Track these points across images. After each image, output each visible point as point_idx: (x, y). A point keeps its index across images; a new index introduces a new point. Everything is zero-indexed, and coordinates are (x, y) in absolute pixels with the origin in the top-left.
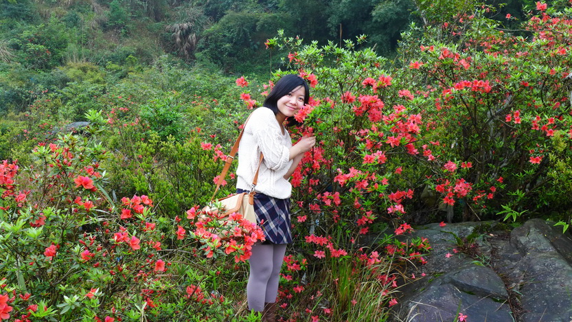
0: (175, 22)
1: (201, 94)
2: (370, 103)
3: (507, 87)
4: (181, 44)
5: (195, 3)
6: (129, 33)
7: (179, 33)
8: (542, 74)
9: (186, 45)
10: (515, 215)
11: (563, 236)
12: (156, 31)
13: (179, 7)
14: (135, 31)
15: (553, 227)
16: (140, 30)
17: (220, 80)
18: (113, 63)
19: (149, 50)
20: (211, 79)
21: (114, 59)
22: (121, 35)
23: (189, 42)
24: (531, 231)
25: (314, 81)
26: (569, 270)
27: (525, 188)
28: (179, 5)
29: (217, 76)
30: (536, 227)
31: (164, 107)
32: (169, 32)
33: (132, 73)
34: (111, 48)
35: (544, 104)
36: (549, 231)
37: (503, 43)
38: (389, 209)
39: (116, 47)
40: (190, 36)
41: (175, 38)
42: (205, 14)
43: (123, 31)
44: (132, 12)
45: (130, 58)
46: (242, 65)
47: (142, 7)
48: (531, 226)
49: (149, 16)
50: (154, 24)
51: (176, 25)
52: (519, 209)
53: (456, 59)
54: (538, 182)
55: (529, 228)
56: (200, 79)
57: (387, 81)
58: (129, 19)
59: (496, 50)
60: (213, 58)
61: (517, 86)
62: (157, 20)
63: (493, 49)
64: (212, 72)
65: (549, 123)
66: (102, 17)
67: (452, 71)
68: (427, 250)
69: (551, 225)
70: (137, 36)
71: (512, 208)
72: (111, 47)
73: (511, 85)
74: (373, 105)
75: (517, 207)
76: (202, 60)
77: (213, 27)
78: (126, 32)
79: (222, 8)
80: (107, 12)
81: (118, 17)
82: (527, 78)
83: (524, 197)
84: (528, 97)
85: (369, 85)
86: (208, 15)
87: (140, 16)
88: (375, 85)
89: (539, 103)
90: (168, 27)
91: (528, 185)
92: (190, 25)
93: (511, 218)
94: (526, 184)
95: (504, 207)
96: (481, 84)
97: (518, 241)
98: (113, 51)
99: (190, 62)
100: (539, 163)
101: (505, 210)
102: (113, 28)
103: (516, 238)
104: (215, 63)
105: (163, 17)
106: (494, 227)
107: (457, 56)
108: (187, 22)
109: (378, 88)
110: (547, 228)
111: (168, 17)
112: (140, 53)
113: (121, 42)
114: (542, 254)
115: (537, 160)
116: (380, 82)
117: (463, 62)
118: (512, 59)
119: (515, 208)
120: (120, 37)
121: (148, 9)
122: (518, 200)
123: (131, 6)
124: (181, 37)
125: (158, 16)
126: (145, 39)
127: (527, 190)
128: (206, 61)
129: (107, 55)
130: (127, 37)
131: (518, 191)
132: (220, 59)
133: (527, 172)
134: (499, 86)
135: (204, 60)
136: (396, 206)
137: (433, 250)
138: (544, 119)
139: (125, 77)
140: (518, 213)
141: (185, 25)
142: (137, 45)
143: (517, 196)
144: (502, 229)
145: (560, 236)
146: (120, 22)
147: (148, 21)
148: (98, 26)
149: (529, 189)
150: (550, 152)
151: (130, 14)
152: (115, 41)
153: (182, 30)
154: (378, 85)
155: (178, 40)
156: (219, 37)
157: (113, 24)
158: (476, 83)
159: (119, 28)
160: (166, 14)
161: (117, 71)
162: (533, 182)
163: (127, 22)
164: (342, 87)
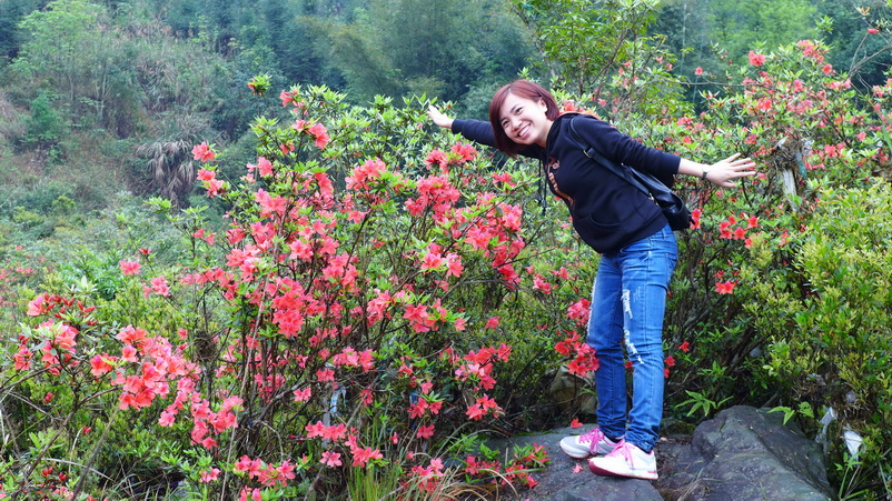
0: (154, 139)
2: (433, 188)
4: (165, 180)
5: (195, 107)
6: (65, 157)
7: (161, 159)
9: (175, 182)
10: (709, 405)
11: (782, 428)
12: (118, 154)
13: (164, 113)
14: (77, 153)
16: (86, 153)
18: (28, 209)
19: (101, 189)
21: (31, 204)
22: (48, 160)
23: (179, 177)
24: (728, 422)
25: (321, 137)
26: (780, 475)
27: (730, 363)
28: (165, 109)
30: (737, 416)
31: (104, 267)
32: (143, 158)
33: (63, 229)
34: (28, 183)
36: (758, 421)
39: (37, 181)
40: (182, 166)
41: (152, 169)
42: (213, 127)
43: (53, 152)
44: (74, 120)
45: (62, 201)
47: (93, 109)
48: (729, 416)
49: (106, 126)
50: (115, 142)
51: (157, 145)
52: (718, 397)
55: (726, 418)
57: (464, 153)
58: (68, 131)
62: (122, 135)
65: (750, 226)
66: (14, 126)
68: (541, 464)
70: (79, 162)
72: (26, 182)
74: (438, 193)
77: (226, 150)
78: (58, 155)
79: (245, 117)
80: (26, 116)
81: (45, 127)
83: (726, 376)
85: (436, 163)
86: (218, 129)
87: (88, 128)
90: (141, 148)
91: (736, 358)
92: (184, 146)
95: (690, 393)
97: (704, 441)
98: (30, 189)
101: (693, 398)
102: (32, 146)
103: (702, 436)
105: (133, 129)
106: (670, 427)
108: (178, 140)
109: (448, 166)
110: (757, 418)
111: (142, 131)
112: (83, 194)
113: (48, 172)
114: (740, 455)
115: (728, 287)
116: (452, 154)
119: (711, 396)
120: (46, 164)
121: (105, 114)
122: (715, 379)
123: (73, 107)
124: (164, 168)
125: (123, 128)
126: (95, 168)
129: (17, 196)
130: (61, 163)
133: (730, 330)
136: (471, 366)
137: (552, 465)
139: (48, 235)
140: (714, 403)
141: (175, 146)
142: (79, 178)
145: (777, 428)
146: (48, 135)
147: (104, 136)
148: (7, 142)
151: (69, 123)
152: (36, 170)
153: (168, 154)
154: (449, 159)
155: (159, 172)
156: (237, 169)
157: (34, 140)
159: (46, 146)
160: (139, 124)
161: (34, 224)
163: (62, 136)
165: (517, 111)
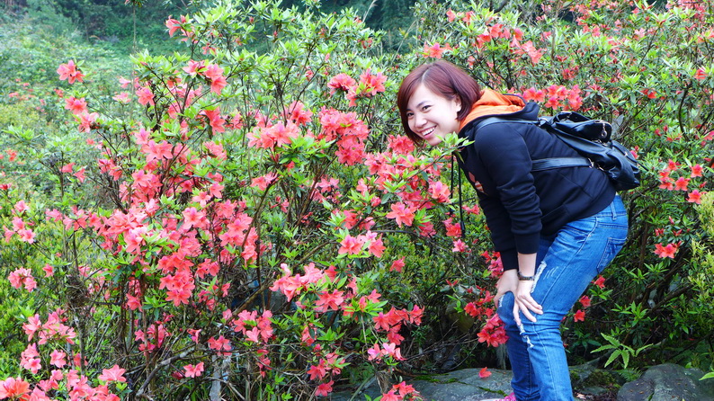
1: (30, 78)
2: (340, 128)
3: (614, 101)
8: (681, 77)
10: (627, 353)
15: (698, 383)
17: (72, 51)
20: (53, 48)
24: (656, 390)
25: (217, 81)
27: (648, 298)
29: (67, 43)
30: (666, 382)
35: (684, 135)
36: (691, 392)
37: (613, 7)
38: (371, 351)
46: (121, 21)
48: (657, 381)
52: (635, 341)
53: (515, 41)
54: (673, 287)
55: (653, 384)
56: (32, 47)
57: (375, 85)
59: (597, 22)
60: (63, 6)
61: (633, 100)
63: (593, 19)
64: (58, 32)
65: (693, 175)
67: (507, 65)
69: (695, 377)
71: (621, 338)
73: (621, 96)
74: (346, 132)
75: (631, 337)
76: (39, 9)
82: (653, 84)
83: (645, 317)
84: (656, 118)
85: (341, 89)
88: (353, 90)
89: (674, 131)
91: (653, 293)
93: (620, 358)
94: (649, 290)
95: (607, 337)
96: (562, 93)
99: (15, 10)
100: (672, 256)
101: (608, 343)
104: (67, 15)
106: (586, 380)
107: (518, 35)
109: (357, 98)
110: (688, 385)
115: (669, 251)
116: (362, 85)
117: (529, 48)
118: (627, 43)
119: (628, 340)
122: (634, 323)
127: (651, 302)
128: (49, 11)
131: (633, 306)
132: (76, 6)
133: (651, 268)
134: (599, 98)
135: (44, 8)
136: (385, 345)
138: (683, 166)
140: (632, 351)
143: (633, 316)
144: (602, 384)
149: (656, 300)
150: (693, 233)
154: (358, 92)
158: (553, 91)
162: (664, 287)
164: (279, 93)
165: (425, 108)
